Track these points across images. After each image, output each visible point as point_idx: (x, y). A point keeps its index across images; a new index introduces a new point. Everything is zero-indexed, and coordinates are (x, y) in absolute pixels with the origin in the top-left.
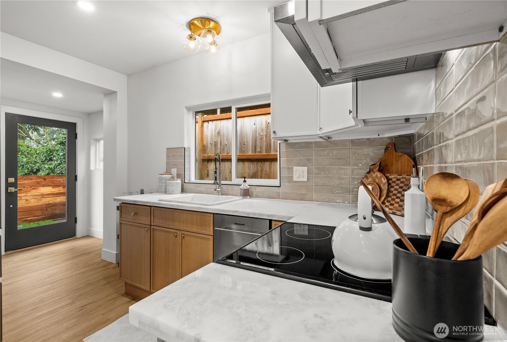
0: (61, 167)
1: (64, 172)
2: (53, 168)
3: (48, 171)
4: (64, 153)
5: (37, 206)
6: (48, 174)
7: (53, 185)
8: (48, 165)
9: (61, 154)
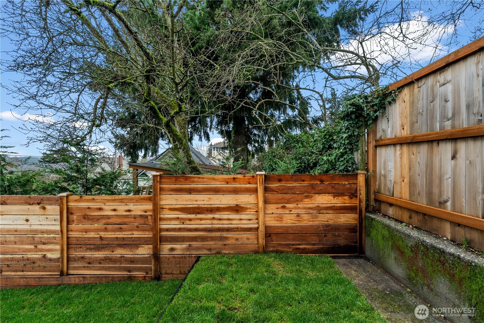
0: (345, 159)
1: (350, 169)
2: (333, 161)
3: (326, 166)
4: (350, 133)
5: (312, 226)
6: (327, 171)
7: (334, 191)
8: (326, 156)
9: (345, 135)
